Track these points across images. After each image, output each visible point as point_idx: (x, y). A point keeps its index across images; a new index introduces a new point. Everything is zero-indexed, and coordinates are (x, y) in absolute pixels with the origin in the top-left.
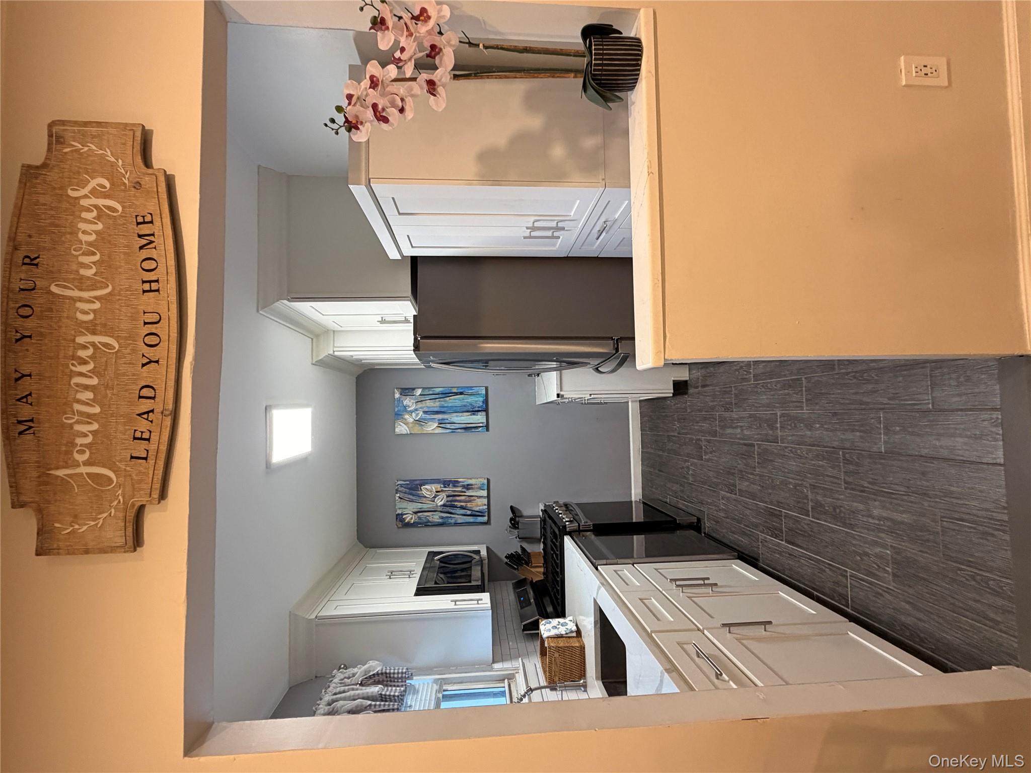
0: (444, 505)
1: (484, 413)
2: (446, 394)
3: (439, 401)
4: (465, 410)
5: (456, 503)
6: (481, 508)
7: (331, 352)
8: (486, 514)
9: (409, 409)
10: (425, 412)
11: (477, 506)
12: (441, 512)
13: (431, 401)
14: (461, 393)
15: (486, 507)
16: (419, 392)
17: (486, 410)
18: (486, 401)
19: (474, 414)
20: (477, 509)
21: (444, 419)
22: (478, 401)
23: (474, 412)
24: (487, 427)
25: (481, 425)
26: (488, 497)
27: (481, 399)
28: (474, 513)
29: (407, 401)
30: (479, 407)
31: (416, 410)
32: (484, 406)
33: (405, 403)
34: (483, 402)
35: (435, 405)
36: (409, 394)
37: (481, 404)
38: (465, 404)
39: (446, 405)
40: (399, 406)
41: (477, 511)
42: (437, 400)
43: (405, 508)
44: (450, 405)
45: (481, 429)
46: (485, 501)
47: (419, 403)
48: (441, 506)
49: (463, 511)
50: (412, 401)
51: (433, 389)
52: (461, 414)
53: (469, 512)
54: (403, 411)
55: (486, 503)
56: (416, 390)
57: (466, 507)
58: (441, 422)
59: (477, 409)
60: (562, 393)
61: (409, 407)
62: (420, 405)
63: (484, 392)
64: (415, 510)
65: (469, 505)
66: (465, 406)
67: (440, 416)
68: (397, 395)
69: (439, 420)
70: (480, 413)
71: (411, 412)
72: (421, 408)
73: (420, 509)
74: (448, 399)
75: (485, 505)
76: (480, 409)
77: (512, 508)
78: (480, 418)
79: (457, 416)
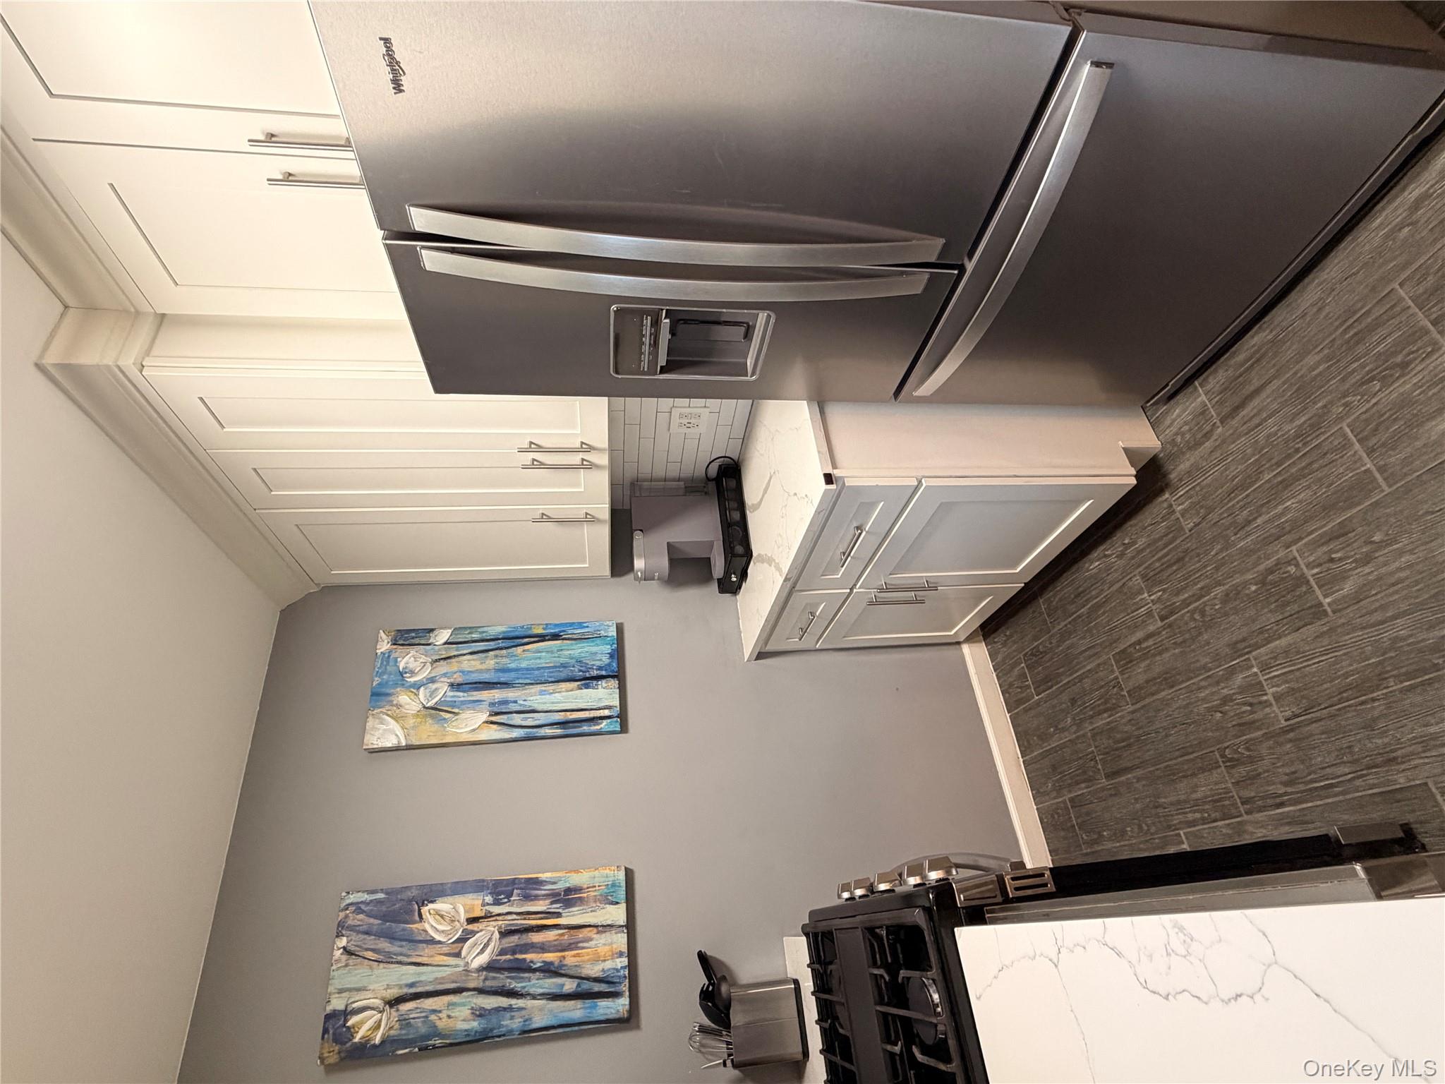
0: (491, 967)
1: (614, 683)
2: (515, 639)
3: (496, 656)
4: (563, 675)
5: (529, 957)
6: (608, 965)
7: (128, 362)
8: (625, 987)
9: (412, 680)
10: (456, 686)
11: (597, 959)
12: (481, 991)
13: (474, 657)
14: (555, 637)
15: (625, 961)
16: (443, 636)
17: (618, 674)
18: (618, 654)
19: (587, 687)
20: (595, 970)
21: (505, 702)
22: (599, 654)
23: (588, 680)
24: (623, 716)
25: (606, 713)
26: (630, 927)
27: (607, 649)
28: (586, 986)
29: (410, 660)
30: (600, 668)
31: (432, 680)
32: (615, 665)
33: (401, 666)
34: (611, 656)
35: (483, 667)
36: (417, 641)
37: (606, 660)
38: (562, 660)
39: (513, 666)
40: (384, 673)
41: (597, 980)
42: (492, 653)
43: (358, 990)
44: (524, 665)
45: (605, 722)
46: (621, 940)
47: (442, 662)
48: (481, 969)
49: (550, 984)
50: (423, 658)
51: (480, 630)
52: (551, 687)
53: (569, 986)
54: (396, 685)
55: (624, 948)
56: (436, 632)
57: (561, 966)
58: (496, 710)
59: (595, 673)
60: (836, 473)
61: (412, 673)
62: (443, 668)
63: (613, 632)
64: (393, 993)
65: (570, 958)
66: (564, 666)
67: (497, 695)
68: (384, 646)
69: (492, 704)
70: (603, 683)
71: (417, 686)
72: (445, 675)
73: (412, 985)
74: (520, 649)
75: (621, 954)
76: (604, 673)
77: (702, 957)
78: (604, 695)
79: (542, 693)
